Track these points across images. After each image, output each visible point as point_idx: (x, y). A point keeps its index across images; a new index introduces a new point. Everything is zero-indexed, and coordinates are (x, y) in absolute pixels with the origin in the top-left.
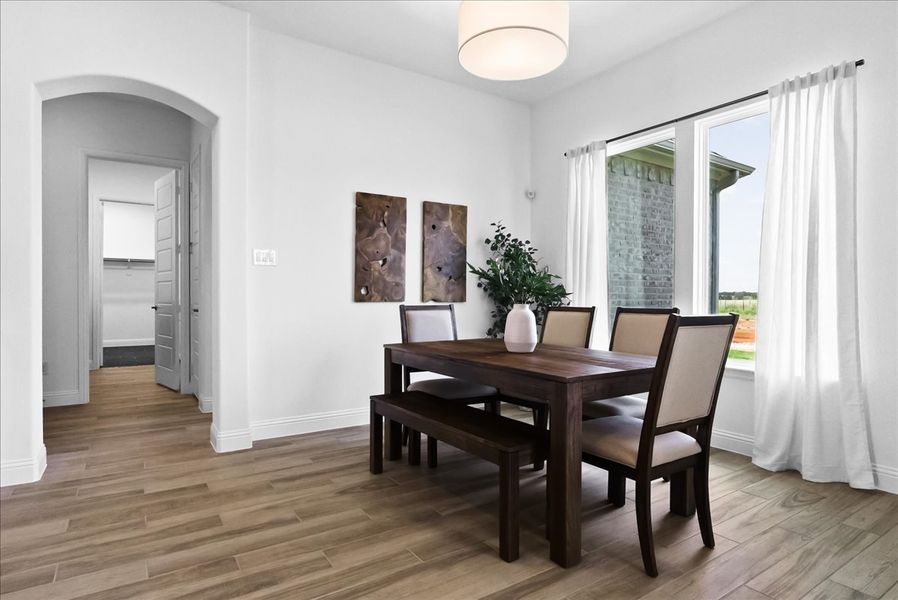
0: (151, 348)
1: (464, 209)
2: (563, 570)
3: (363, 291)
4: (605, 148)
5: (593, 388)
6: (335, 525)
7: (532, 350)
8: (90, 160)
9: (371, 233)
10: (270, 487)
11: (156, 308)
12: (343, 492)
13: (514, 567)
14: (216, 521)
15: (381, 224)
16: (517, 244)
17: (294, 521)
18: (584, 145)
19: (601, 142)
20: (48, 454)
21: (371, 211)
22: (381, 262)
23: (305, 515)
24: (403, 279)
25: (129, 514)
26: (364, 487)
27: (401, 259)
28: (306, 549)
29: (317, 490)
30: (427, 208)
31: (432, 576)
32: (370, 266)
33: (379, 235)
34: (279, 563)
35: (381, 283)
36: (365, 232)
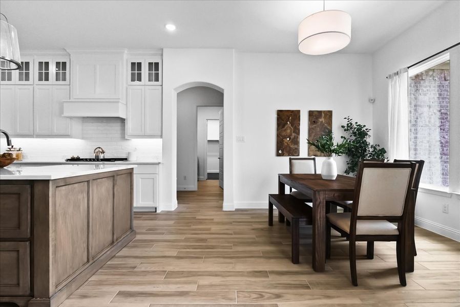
0: (218, 173)
1: (330, 113)
2: (314, 272)
3: (280, 152)
4: (407, 71)
5: (333, 195)
6: (243, 238)
7: (335, 179)
8: (198, 108)
9: (284, 126)
10: (231, 223)
11: (219, 158)
12: (253, 229)
13: (296, 266)
14: (209, 229)
15: (288, 123)
16: (360, 127)
17: (231, 234)
18: (396, 72)
19: (404, 69)
20: (178, 203)
21: (283, 117)
22: (288, 139)
23: (235, 233)
24: (299, 146)
25: (189, 223)
26: (262, 229)
27: (297, 137)
28: (229, 242)
29: (245, 227)
30: (311, 113)
31: (262, 260)
32: (283, 141)
33: (287, 128)
34: (218, 244)
35: (288, 148)
36: (281, 127)
